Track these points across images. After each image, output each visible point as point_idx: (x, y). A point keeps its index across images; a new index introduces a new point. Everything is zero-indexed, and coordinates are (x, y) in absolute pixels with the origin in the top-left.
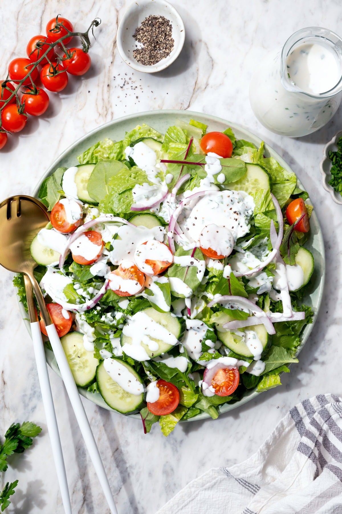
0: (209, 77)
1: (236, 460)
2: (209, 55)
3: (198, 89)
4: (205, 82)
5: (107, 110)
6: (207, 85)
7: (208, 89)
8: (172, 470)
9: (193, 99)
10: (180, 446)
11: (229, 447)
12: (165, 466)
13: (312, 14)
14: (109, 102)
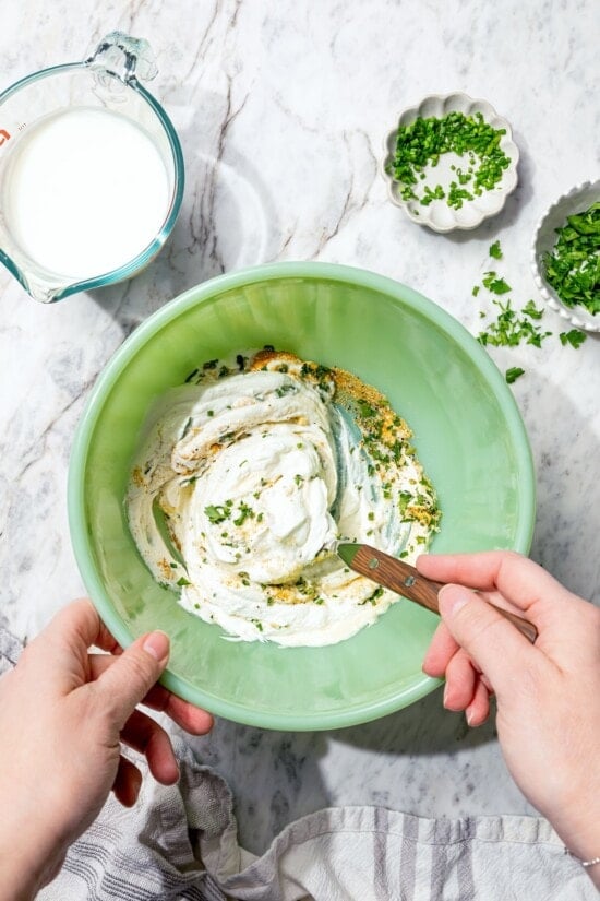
0: (369, 189)
1: (387, 793)
2: (371, 154)
3: (353, 205)
4: (363, 196)
5: (207, 233)
6: (366, 200)
7: (368, 206)
8: (286, 804)
9: (343, 222)
10: (301, 768)
11: (377, 773)
12: (275, 797)
13: (536, 95)
14: (211, 220)
